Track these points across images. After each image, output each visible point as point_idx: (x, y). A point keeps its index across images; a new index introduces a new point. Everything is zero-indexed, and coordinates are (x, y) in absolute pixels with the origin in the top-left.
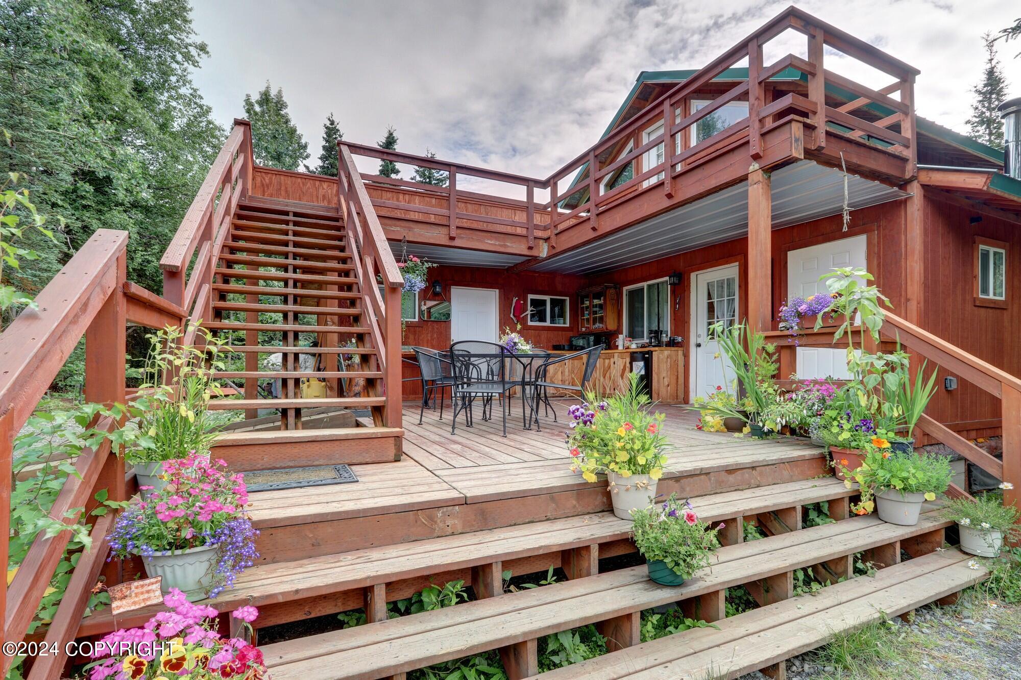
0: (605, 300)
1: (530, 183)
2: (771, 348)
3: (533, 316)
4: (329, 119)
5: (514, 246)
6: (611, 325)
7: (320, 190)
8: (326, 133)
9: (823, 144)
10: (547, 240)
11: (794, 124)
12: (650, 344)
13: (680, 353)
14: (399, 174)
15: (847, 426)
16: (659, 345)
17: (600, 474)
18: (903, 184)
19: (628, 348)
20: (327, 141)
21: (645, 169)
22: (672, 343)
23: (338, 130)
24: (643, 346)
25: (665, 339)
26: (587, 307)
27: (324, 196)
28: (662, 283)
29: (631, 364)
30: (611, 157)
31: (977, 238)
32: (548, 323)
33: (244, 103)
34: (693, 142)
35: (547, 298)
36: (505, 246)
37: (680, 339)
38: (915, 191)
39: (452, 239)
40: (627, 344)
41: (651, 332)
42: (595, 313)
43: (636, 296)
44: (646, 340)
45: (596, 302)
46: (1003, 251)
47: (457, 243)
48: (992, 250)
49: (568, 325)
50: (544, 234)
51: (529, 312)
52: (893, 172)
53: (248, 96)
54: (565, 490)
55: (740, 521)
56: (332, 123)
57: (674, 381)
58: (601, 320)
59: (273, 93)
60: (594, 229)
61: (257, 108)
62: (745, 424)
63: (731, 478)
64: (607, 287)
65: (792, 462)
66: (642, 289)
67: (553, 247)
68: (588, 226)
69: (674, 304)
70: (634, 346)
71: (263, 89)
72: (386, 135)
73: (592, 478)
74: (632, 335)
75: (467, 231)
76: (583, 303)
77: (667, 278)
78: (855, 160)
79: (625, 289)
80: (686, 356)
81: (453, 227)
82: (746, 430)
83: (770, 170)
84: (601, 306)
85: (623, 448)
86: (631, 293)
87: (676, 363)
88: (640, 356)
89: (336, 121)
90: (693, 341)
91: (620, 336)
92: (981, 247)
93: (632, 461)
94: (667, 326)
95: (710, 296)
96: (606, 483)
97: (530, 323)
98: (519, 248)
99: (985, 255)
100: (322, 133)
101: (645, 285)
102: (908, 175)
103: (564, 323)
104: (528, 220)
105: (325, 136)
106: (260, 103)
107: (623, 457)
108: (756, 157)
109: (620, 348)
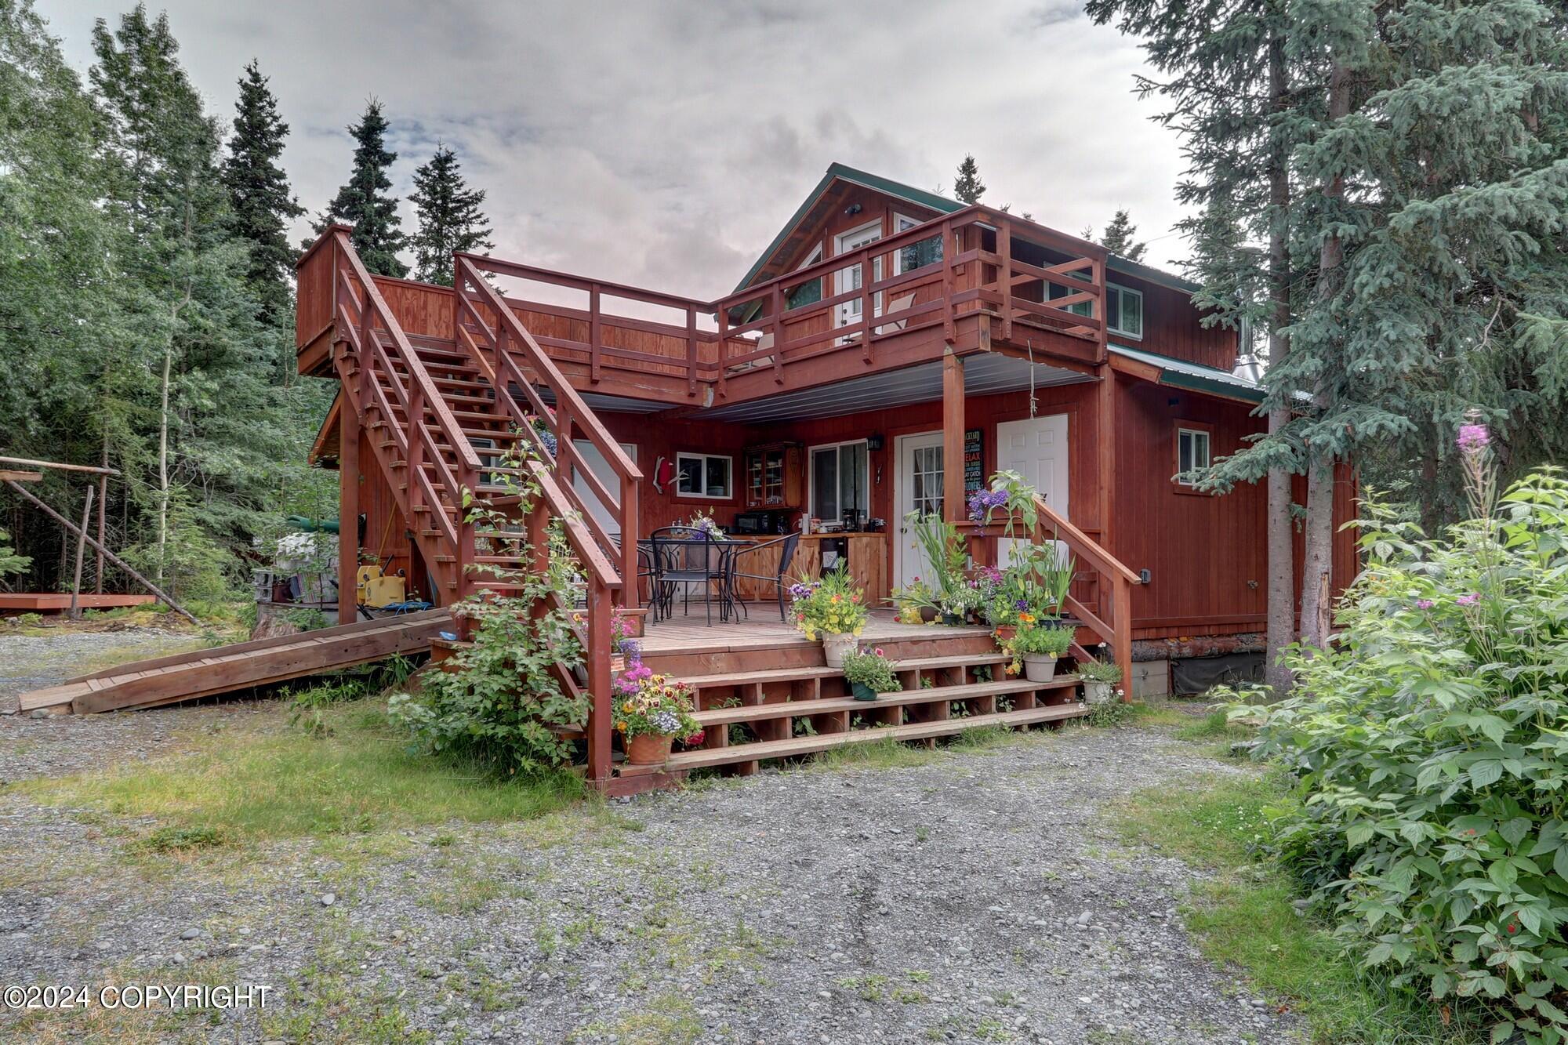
0: (784, 463)
1: (692, 307)
2: (961, 538)
3: (682, 483)
4: (249, 70)
5: (672, 392)
6: (792, 500)
7: (404, 301)
8: (243, 97)
9: (1009, 336)
10: (712, 384)
11: (981, 319)
12: (844, 528)
13: (882, 540)
14: (390, 189)
15: (1007, 606)
16: (856, 529)
17: (818, 634)
18: (1095, 368)
19: (815, 533)
20: (245, 113)
21: (838, 292)
22: (871, 528)
23: (267, 93)
24: (835, 531)
25: (863, 521)
26: (758, 473)
27: (408, 310)
28: (860, 445)
29: (821, 554)
30: (791, 260)
31: (1177, 422)
32: (703, 494)
33: (92, 37)
34: (897, 272)
35: (703, 457)
36: (661, 393)
37: (881, 522)
38: (1106, 374)
39: (595, 382)
40: (814, 527)
41: (845, 511)
42: (769, 481)
43: (825, 461)
44: (839, 523)
45: (772, 465)
46: (1207, 434)
47: (601, 388)
48: (1194, 433)
49: (730, 497)
50: (711, 376)
51: (678, 479)
52: (1083, 356)
53: (101, 21)
54: (792, 646)
55: (918, 673)
56: (256, 77)
57: (875, 577)
58: (777, 491)
59: (150, 21)
60: (779, 382)
61: (119, 47)
62: (937, 613)
63: (915, 648)
64: (787, 446)
65: (965, 638)
66: (834, 452)
67: (722, 396)
68: (770, 377)
69: (874, 476)
70: (823, 530)
71: (130, 11)
72: (366, 112)
73: (812, 638)
74: (823, 513)
75: (613, 373)
76: (751, 466)
77: (865, 440)
78: (1043, 347)
79: (811, 449)
80: (889, 544)
81: (596, 367)
82: (938, 618)
83: (961, 356)
84: (777, 471)
85: (834, 614)
86: (819, 456)
87: (877, 553)
88: (831, 544)
89: (263, 76)
90: (897, 525)
91: (805, 516)
92: (1181, 430)
93: (840, 623)
94: (866, 503)
95: (917, 470)
96: (822, 642)
97: (680, 494)
98: (675, 395)
99: (1186, 440)
100: (237, 94)
101: (837, 445)
102: (1099, 359)
103: (726, 494)
104: (688, 356)
105: (241, 103)
106: (124, 37)
107: (835, 620)
108: (950, 342)
109: (805, 532)
